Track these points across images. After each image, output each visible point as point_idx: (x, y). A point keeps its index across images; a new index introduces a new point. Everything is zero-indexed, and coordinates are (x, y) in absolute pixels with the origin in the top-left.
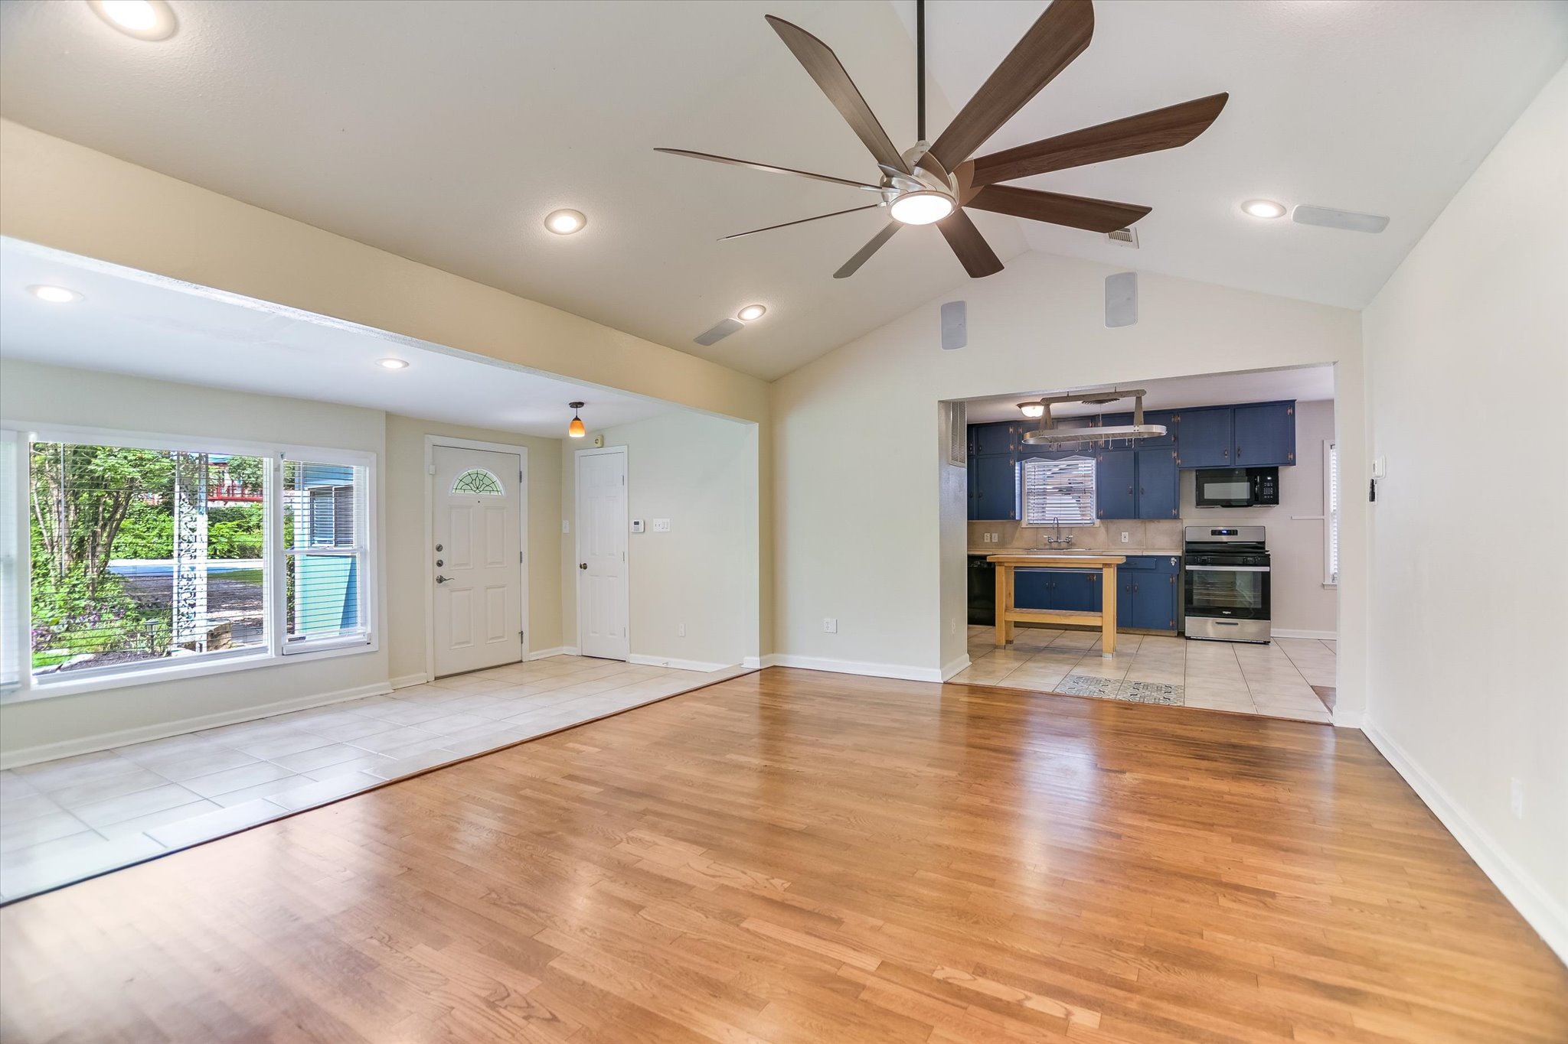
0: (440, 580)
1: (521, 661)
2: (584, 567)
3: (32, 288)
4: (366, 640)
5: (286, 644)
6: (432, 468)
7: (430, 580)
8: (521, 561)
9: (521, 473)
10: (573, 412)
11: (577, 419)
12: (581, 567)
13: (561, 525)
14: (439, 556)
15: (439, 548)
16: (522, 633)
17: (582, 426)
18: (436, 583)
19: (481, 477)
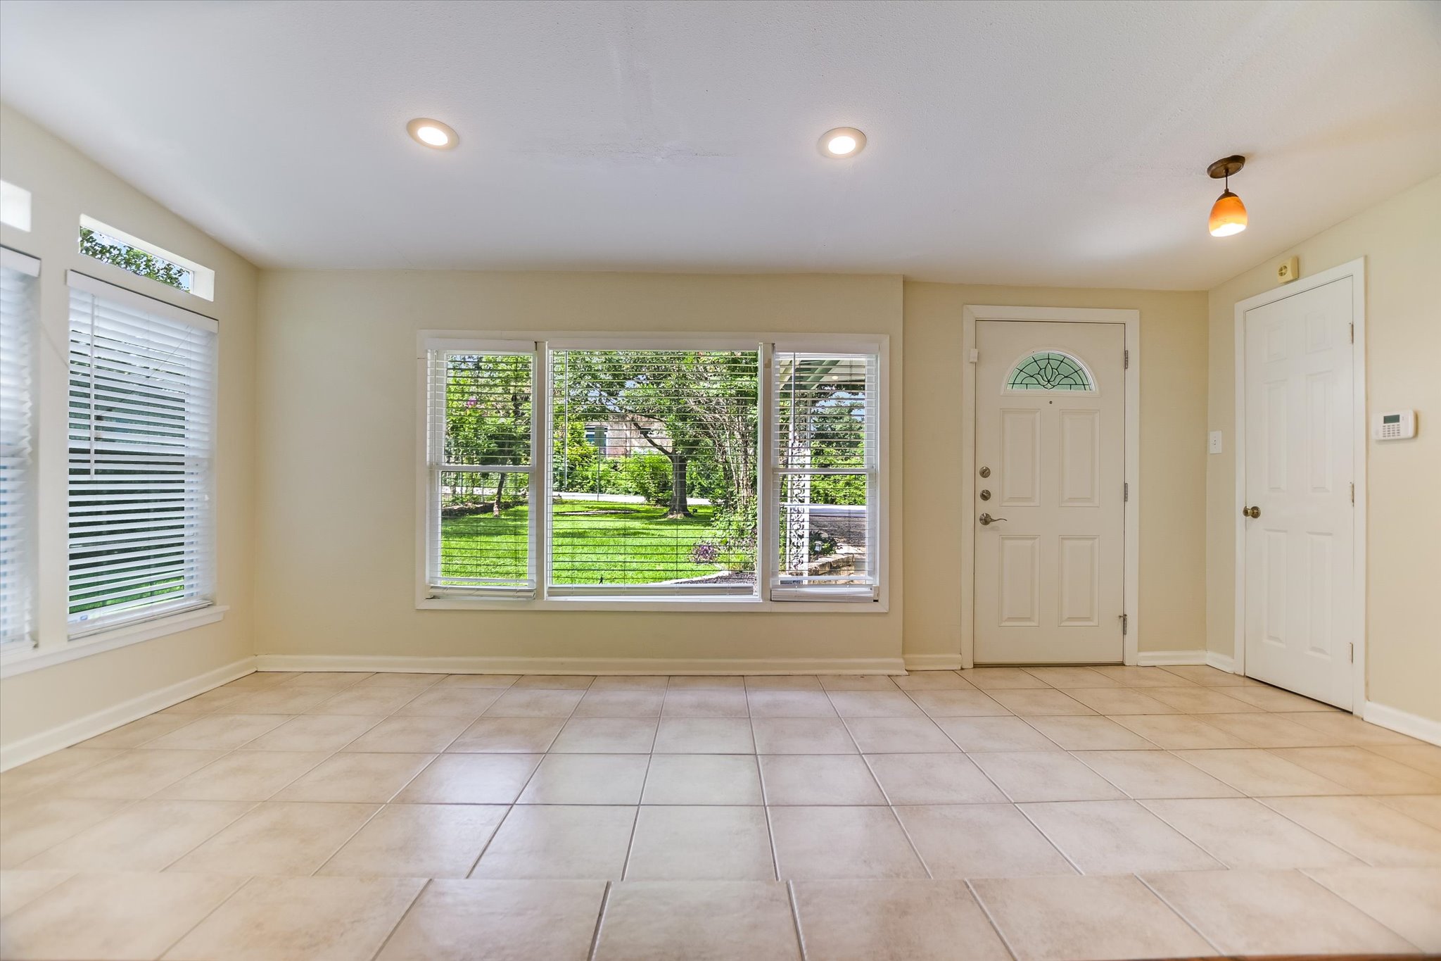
0: (986, 520)
1: (1122, 664)
2: (1254, 513)
3: (411, 126)
4: (872, 595)
5: (777, 587)
6: (974, 353)
7: (968, 519)
8: (1125, 499)
9: (1126, 353)
10: (1219, 185)
11: (1227, 194)
12: (1246, 513)
13: (1206, 441)
14: (984, 484)
15: (985, 473)
16: (1124, 618)
17: (1240, 207)
18: (979, 524)
19: (1055, 364)
